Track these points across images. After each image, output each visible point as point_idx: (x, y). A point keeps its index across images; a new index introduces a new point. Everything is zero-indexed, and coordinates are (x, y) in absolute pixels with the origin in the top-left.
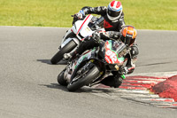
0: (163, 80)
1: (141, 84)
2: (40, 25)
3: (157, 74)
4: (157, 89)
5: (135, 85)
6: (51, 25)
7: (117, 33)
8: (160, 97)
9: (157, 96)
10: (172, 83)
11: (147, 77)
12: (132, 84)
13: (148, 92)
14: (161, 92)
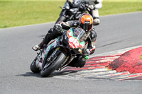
0: (117, 57)
1: (100, 63)
2: (5, 27)
3: (111, 53)
4: (113, 66)
5: (95, 65)
6: (14, 25)
7: (76, 22)
8: (117, 72)
9: (115, 71)
10: (125, 59)
11: (104, 57)
12: (92, 65)
13: (106, 69)
14: (117, 67)
